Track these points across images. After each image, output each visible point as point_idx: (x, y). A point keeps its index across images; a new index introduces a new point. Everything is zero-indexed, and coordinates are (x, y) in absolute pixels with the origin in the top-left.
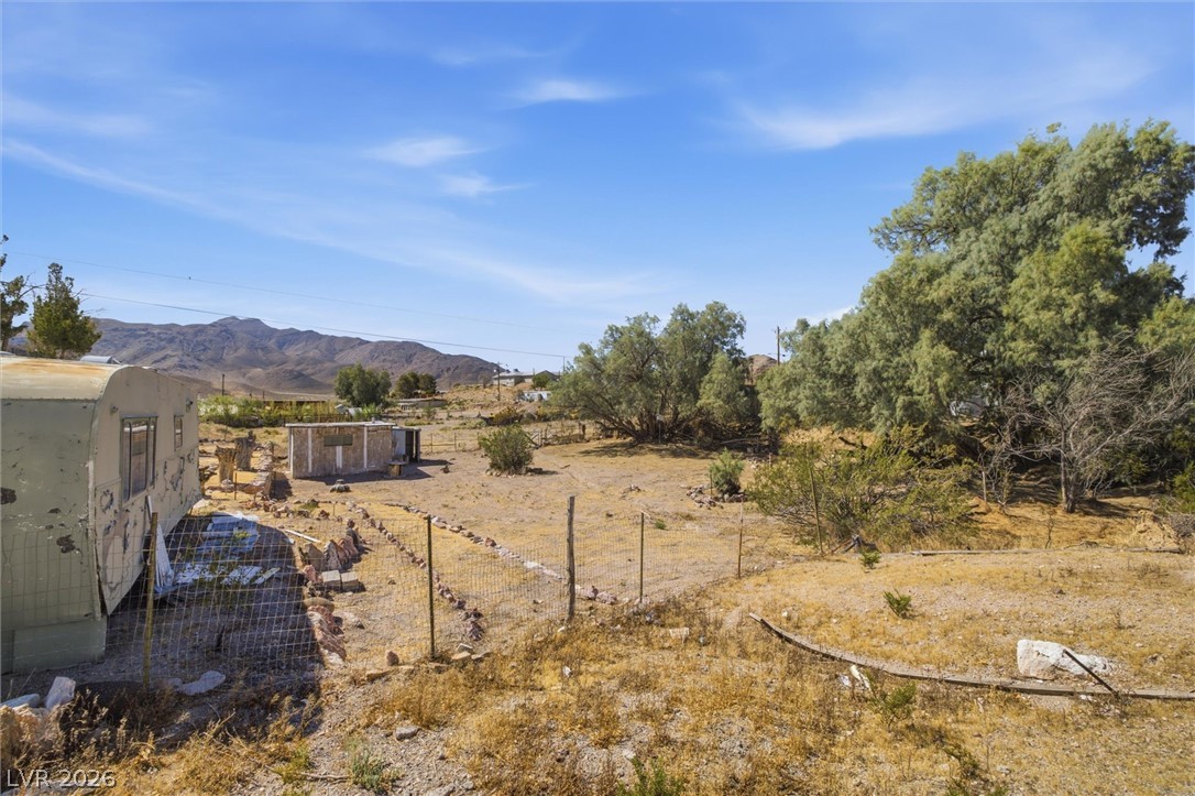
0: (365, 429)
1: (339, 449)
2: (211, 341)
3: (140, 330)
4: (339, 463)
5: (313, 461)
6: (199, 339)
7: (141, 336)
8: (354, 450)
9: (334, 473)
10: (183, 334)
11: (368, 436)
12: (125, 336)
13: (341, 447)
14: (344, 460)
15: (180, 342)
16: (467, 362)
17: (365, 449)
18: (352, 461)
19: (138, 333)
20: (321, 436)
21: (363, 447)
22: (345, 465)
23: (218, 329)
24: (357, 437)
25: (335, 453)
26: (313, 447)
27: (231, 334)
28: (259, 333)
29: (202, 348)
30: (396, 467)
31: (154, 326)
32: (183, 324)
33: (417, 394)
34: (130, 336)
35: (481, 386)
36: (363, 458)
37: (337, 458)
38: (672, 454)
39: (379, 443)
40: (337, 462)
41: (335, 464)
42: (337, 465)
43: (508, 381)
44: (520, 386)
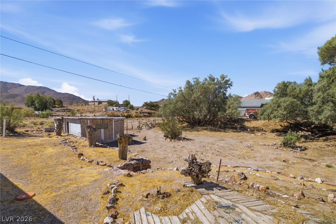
0: (113, 120)
1: (102, 130)
8: (109, 131)
11: (114, 124)
13: (103, 129)
14: (104, 136)
16: (68, 96)
18: (108, 136)
20: (94, 123)
21: (112, 129)
22: (105, 138)
24: (110, 124)
25: (101, 133)
33: (55, 106)
35: (84, 104)
36: (113, 135)
37: (102, 135)
38: (212, 130)
39: (119, 127)
40: (102, 137)
41: (101, 138)
42: (102, 139)
43: (95, 103)
44: (100, 105)
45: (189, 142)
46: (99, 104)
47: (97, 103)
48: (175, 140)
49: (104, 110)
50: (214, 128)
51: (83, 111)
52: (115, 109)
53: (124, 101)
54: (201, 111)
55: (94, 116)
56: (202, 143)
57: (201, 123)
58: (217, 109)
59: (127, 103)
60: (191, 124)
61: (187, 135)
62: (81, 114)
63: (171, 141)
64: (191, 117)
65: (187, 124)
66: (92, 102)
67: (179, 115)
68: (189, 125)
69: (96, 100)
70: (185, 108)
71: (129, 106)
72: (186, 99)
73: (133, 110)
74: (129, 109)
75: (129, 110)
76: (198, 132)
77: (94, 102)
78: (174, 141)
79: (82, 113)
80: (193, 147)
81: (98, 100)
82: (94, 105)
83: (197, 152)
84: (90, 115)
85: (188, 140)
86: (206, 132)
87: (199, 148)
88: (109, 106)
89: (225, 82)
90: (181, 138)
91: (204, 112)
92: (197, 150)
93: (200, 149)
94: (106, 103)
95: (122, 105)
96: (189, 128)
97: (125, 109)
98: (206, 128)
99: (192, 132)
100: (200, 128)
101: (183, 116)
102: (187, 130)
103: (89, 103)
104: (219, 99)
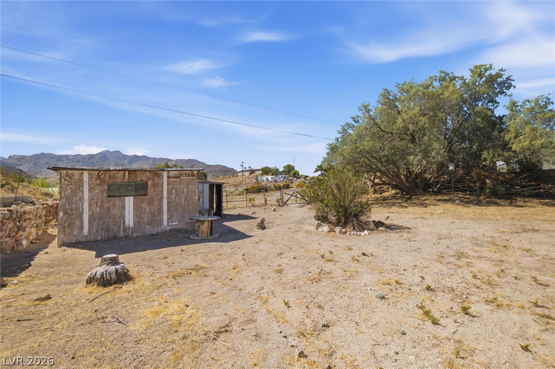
0: (165, 175)
1: (129, 201)
2: (97, 162)
3: (63, 157)
4: (130, 219)
5: (91, 218)
6: (91, 161)
7: (63, 160)
8: (150, 202)
9: (122, 234)
10: (83, 159)
11: (168, 184)
12: (56, 161)
13: (132, 198)
14: (136, 216)
15: (82, 162)
16: (220, 168)
17: (165, 201)
18: (146, 217)
19: (63, 159)
20: (103, 182)
21: (161, 199)
22: (137, 223)
23: (100, 156)
24: (153, 185)
25: (124, 207)
26: (91, 199)
27: (107, 158)
28: (120, 157)
29: (93, 165)
30: (206, 224)
31: (70, 156)
32: (84, 155)
34: (59, 160)
36: (162, 214)
37: (127, 214)
38: (467, 203)
39: (183, 192)
40: (127, 220)
41: (124, 223)
42: (127, 223)
45: (394, 235)
46: (251, 174)
48: (344, 230)
50: (472, 198)
52: (270, 179)
53: (286, 166)
54: (426, 154)
56: (445, 242)
57: (433, 186)
58: (475, 147)
59: (289, 170)
60: (402, 192)
61: (391, 215)
63: (331, 231)
64: (403, 172)
65: (394, 192)
67: (370, 169)
68: (398, 193)
70: (383, 154)
71: (292, 172)
72: (382, 131)
73: (299, 178)
74: (291, 178)
75: (292, 180)
76: (426, 207)
78: (340, 231)
80: (406, 260)
83: (429, 288)
85: (392, 229)
86: (449, 206)
87: (439, 266)
89: (487, 82)
90: (367, 223)
91: (438, 154)
92: (429, 281)
93: (445, 269)
95: (282, 173)
96: (399, 199)
97: (285, 177)
98: (448, 198)
99: (406, 207)
100: (430, 199)
101: (380, 171)
102: (394, 204)
104: (478, 120)
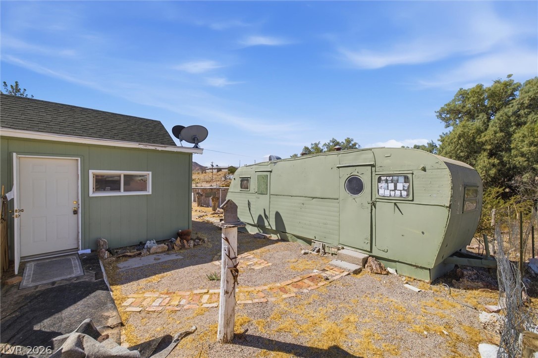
35: (200, 172)
43: (214, 170)
44: (220, 173)
47: (216, 170)
49: (223, 179)
51: (198, 181)
55: (211, 186)
62: (196, 184)
66: (210, 169)
69: (215, 166)
77: (212, 169)
79: (198, 183)
81: (217, 167)
82: (212, 172)
84: (206, 185)
88: (229, 173)
94: (227, 170)
103: (207, 171)
